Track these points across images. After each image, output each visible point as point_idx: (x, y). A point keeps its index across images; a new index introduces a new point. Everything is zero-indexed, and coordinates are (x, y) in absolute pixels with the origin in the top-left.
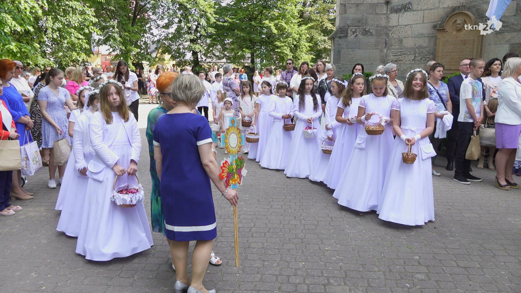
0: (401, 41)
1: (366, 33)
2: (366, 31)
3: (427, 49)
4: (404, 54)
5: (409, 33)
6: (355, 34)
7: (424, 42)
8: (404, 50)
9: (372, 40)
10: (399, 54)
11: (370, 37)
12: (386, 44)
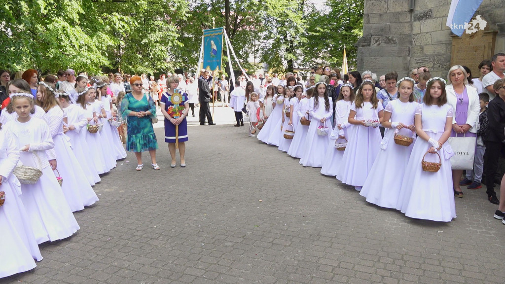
0: (422, 49)
1: (389, 41)
2: (389, 40)
3: (445, 56)
4: (425, 61)
5: (429, 40)
6: (378, 43)
7: (442, 49)
8: (425, 57)
9: (395, 48)
10: (420, 61)
11: (393, 45)
12: (409, 52)
